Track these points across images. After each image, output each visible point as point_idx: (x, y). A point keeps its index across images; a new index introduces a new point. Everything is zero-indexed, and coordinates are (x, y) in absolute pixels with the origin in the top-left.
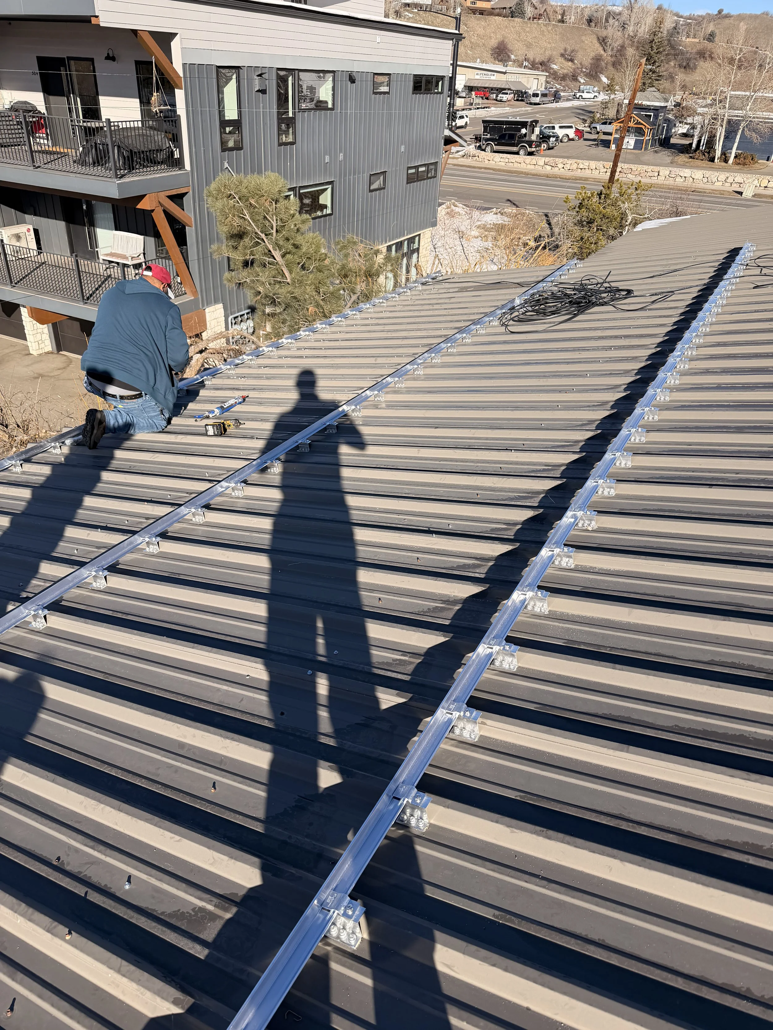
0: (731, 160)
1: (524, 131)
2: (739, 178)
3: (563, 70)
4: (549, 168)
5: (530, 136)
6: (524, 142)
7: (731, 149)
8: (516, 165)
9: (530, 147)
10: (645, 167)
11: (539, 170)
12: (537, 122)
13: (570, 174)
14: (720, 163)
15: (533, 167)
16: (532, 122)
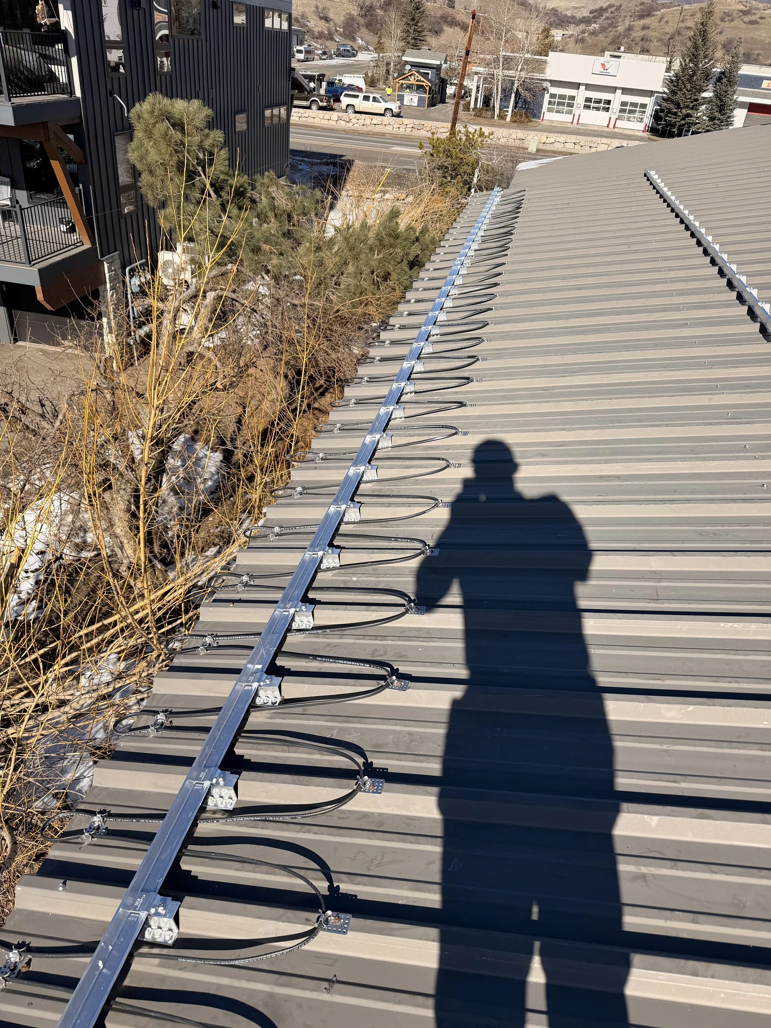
0: (508, 118)
1: (312, 85)
2: (520, 133)
3: (317, 28)
4: (343, 123)
5: (319, 91)
6: (314, 96)
7: (508, 107)
8: (310, 120)
9: (322, 101)
10: (436, 124)
11: (332, 124)
12: (323, 75)
13: (365, 129)
14: (500, 121)
15: (326, 122)
16: (319, 76)
